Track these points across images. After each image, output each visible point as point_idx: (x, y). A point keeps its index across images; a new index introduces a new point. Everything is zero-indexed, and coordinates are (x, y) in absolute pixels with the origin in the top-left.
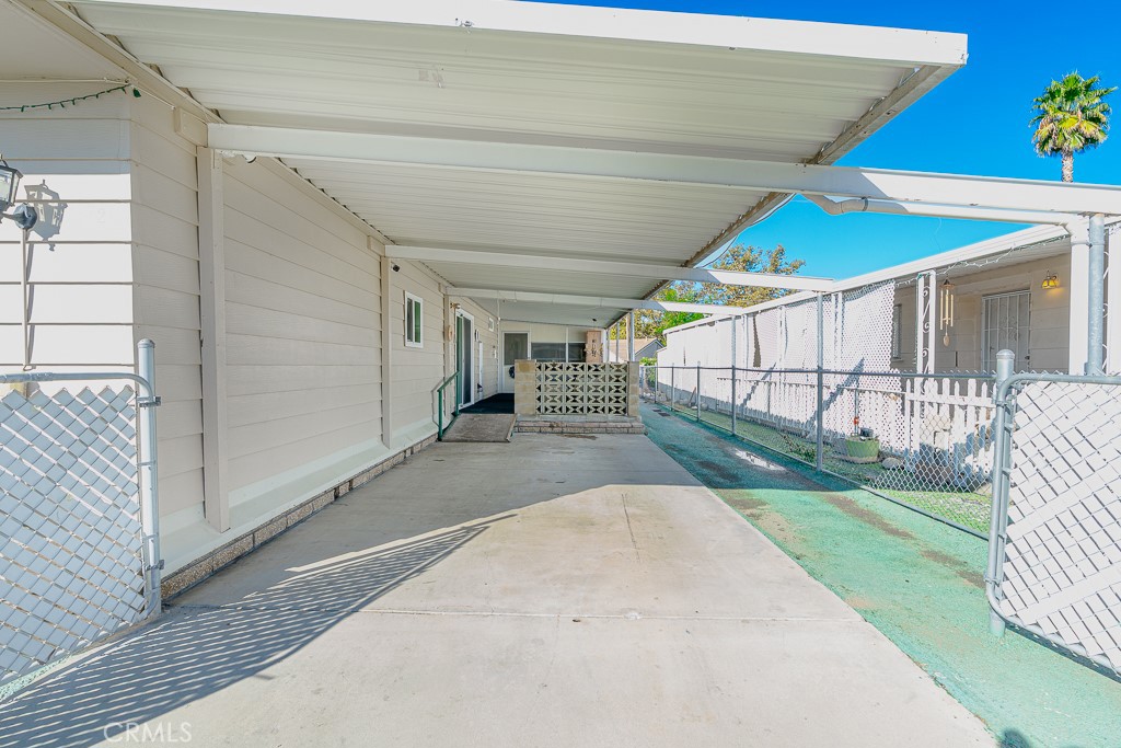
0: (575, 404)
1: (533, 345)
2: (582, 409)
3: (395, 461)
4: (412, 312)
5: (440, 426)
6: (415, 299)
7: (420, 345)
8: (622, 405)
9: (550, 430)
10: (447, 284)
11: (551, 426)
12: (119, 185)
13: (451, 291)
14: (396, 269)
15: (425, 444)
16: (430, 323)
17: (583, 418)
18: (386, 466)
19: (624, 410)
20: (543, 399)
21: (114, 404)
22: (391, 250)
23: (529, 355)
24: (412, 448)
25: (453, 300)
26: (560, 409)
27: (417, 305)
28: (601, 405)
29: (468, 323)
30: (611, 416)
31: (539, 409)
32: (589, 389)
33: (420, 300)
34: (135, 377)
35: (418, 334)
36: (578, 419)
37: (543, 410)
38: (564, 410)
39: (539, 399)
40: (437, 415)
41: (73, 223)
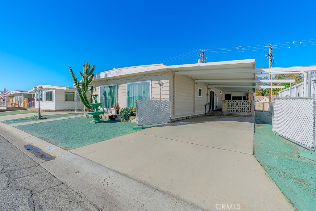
0: (237, 110)
1: (233, 97)
2: (239, 111)
3: (196, 116)
4: (200, 91)
5: (205, 112)
6: (200, 88)
7: (201, 97)
8: (250, 110)
9: (230, 115)
10: (207, 85)
11: (230, 114)
12: (168, 81)
13: (209, 86)
14: (197, 84)
15: (202, 115)
16: (204, 93)
17: (239, 113)
18: (194, 116)
19: (250, 112)
20: (229, 109)
21: (169, 102)
22: (196, 81)
23: (232, 99)
24: (199, 115)
25: (209, 88)
26: (233, 111)
27: (201, 90)
28: (244, 110)
29: (213, 92)
30: (246, 113)
31: (228, 111)
32: (241, 106)
33: (201, 89)
34: (169, 99)
35: (201, 95)
36: (238, 113)
37: (229, 111)
38: (234, 111)
39: (228, 108)
40: (205, 111)
41: (164, 85)
